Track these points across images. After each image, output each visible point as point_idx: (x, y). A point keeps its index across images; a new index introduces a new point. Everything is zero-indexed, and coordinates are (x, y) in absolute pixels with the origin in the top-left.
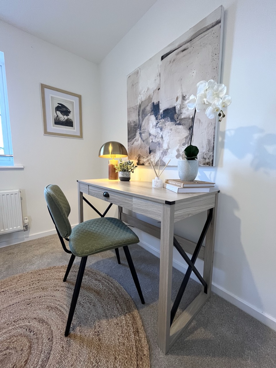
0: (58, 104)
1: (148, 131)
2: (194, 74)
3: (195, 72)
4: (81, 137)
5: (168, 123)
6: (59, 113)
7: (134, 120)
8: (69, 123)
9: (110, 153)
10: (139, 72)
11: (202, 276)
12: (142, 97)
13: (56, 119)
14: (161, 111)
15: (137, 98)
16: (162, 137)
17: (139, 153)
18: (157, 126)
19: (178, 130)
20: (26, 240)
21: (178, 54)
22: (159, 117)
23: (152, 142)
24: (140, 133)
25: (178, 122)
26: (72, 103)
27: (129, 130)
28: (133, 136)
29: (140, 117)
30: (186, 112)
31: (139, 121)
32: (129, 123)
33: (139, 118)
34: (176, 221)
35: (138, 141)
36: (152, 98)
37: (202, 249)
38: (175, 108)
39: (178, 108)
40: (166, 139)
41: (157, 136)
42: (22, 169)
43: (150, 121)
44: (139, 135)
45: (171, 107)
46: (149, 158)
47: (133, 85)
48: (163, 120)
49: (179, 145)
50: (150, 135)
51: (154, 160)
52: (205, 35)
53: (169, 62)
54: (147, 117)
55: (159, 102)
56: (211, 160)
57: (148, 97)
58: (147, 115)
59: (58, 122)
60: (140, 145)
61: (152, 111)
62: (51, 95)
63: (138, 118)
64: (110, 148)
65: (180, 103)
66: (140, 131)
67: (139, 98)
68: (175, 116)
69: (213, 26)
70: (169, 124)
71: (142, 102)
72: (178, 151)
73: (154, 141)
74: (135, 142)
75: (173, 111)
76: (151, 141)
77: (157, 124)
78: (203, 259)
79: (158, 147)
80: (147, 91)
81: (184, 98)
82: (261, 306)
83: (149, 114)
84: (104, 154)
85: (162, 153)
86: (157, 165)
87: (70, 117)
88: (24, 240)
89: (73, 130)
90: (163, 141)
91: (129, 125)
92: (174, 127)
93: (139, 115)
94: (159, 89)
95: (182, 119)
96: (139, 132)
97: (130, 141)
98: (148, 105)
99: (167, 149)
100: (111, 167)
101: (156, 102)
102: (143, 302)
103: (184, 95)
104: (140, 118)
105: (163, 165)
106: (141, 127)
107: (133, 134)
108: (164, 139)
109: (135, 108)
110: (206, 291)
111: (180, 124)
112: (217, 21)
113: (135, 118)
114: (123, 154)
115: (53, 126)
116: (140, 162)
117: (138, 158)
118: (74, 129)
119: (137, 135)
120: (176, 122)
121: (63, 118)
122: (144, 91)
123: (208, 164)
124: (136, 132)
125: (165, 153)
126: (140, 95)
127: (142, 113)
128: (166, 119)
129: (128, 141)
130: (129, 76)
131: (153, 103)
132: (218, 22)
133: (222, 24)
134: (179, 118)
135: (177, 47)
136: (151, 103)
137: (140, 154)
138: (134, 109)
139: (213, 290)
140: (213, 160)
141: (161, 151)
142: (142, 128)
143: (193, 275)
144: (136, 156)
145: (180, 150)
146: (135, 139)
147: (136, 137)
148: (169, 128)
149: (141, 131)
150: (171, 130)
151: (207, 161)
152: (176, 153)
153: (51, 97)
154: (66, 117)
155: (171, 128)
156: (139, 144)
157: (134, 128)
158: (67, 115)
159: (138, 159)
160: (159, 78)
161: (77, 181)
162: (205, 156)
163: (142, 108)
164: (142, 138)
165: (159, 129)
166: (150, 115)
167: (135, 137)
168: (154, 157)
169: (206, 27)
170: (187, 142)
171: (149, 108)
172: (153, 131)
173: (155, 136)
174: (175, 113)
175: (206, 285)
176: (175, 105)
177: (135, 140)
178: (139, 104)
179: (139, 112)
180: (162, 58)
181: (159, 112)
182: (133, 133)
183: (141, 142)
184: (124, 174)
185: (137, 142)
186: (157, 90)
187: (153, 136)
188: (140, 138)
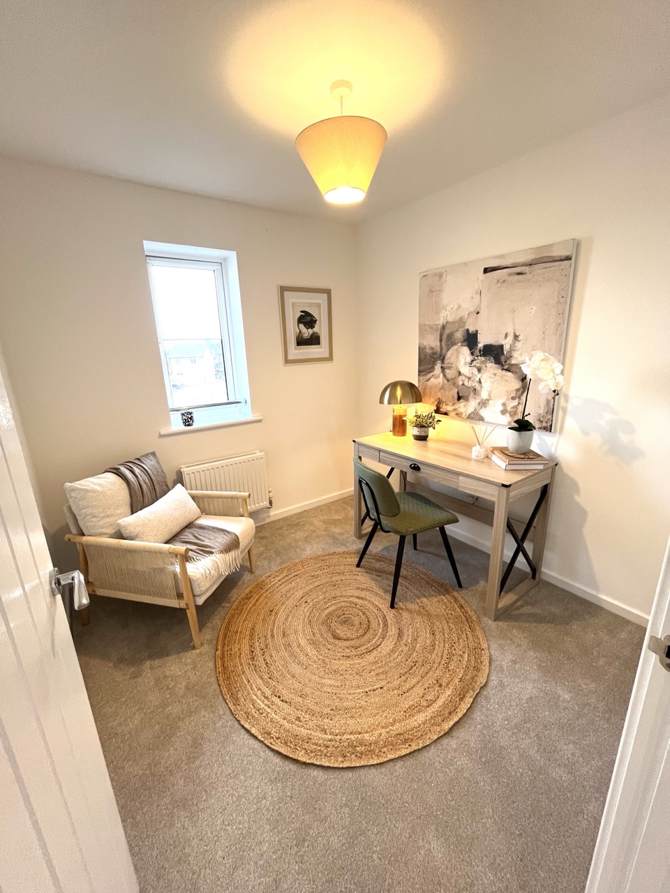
0: (301, 312)
1: (457, 368)
2: (533, 311)
3: (534, 308)
4: (330, 358)
5: (491, 364)
6: (301, 326)
7: (432, 346)
8: (314, 340)
9: (399, 402)
10: (444, 276)
11: (531, 558)
12: (446, 316)
13: (299, 336)
14: (480, 345)
15: (439, 313)
16: (480, 382)
17: (439, 395)
18: (473, 365)
19: (505, 378)
20: (267, 521)
21: (510, 275)
22: (477, 352)
23: (463, 384)
25: (506, 367)
26: (318, 305)
27: (422, 357)
28: (429, 370)
29: (443, 343)
30: (518, 357)
31: (441, 349)
32: (421, 346)
33: (441, 345)
34: (511, 500)
35: (437, 378)
36: (465, 323)
37: (532, 529)
38: (502, 346)
39: (506, 348)
40: (487, 384)
41: (472, 378)
42: (260, 421)
43: (461, 354)
44: (440, 369)
45: (496, 344)
46: (456, 406)
47: (431, 292)
48: (483, 359)
49: (506, 397)
50: (460, 373)
51: (466, 411)
52: (550, 267)
53: (496, 281)
54: (455, 347)
55: (477, 331)
56: (549, 424)
57: (458, 318)
58: (456, 344)
59: (301, 342)
60: (441, 385)
61: (464, 341)
62: (292, 300)
63: (439, 344)
64: (399, 392)
65: (511, 342)
66: (442, 364)
67: (442, 315)
68: (503, 359)
69: (561, 260)
70: (491, 366)
71: (447, 322)
72: (504, 405)
73: (466, 383)
74: (432, 379)
75: (500, 351)
76: (461, 383)
77: (472, 361)
78: (533, 541)
79: (472, 393)
80: (456, 310)
81: (516, 337)
82: (596, 587)
83: (460, 344)
84: (389, 403)
85: (479, 403)
86: (469, 417)
87: (316, 329)
88: (265, 520)
89: (320, 350)
90: (481, 387)
91: (421, 350)
92: (500, 372)
93: (441, 340)
94: (478, 313)
95: (513, 365)
96: (440, 365)
97: (423, 376)
98: (457, 330)
99: (488, 400)
100: (398, 419)
101: (472, 330)
102: (460, 586)
103: (517, 334)
104: (443, 346)
105: (482, 419)
106: (444, 358)
107: (429, 366)
108: (483, 385)
109: (435, 328)
110: (534, 577)
111: (509, 371)
112: (567, 256)
113: (433, 342)
115: (295, 349)
116: (441, 410)
117: (436, 403)
118: (322, 348)
119: (436, 369)
120: (503, 365)
121: (307, 333)
122: (451, 307)
123: (545, 428)
124: (434, 364)
125: (484, 404)
126: (444, 311)
127: (447, 339)
128: (488, 358)
129: (419, 375)
130: (425, 274)
131: (468, 330)
132: (568, 258)
133: (573, 261)
134: (508, 362)
135: (509, 266)
136: (463, 329)
137: (441, 397)
138: (432, 328)
139: (543, 577)
140: (551, 425)
141: (478, 401)
142: (446, 361)
143: (521, 557)
144: (432, 400)
145: (507, 405)
146: (432, 374)
147: (435, 371)
148: (493, 371)
150: (495, 375)
151: (544, 424)
152: (501, 408)
153: (292, 303)
154: (310, 331)
155: (495, 372)
156: (439, 384)
157: (432, 357)
158: (312, 327)
159: (437, 405)
160: (478, 296)
161: (354, 441)
162: (542, 419)
163: (447, 331)
164: (445, 376)
165: (475, 371)
166: (462, 345)
167: (432, 372)
168: (465, 406)
169: (551, 257)
170: (518, 395)
171: (459, 335)
172: (465, 370)
173: (469, 378)
174: (503, 354)
175: (534, 570)
176: (503, 343)
178: (441, 323)
179: (441, 335)
180: (486, 271)
181: (477, 346)
182: (430, 364)
183: (443, 381)
184: (420, 431)
185: (437, 380)
186: (475, 314)
187: (465, 376)
188: (441, 375)
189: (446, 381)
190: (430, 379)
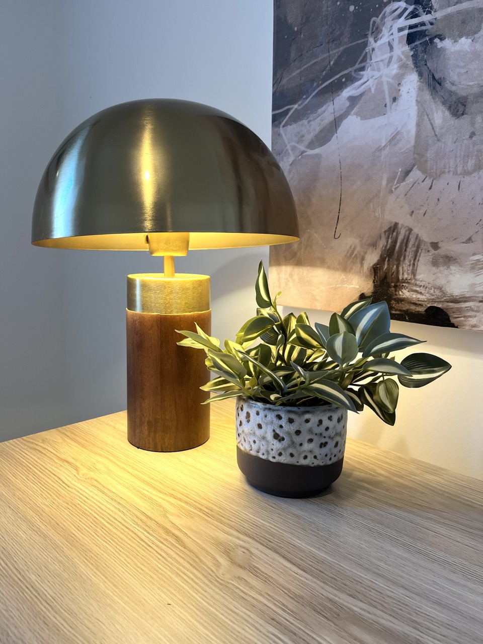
9: (148, 224)
24: (411, 39)
28: (332, 72)
44: (402, 50)
66: (414, 15)
96: (402, 22)
107: (336, 52)
114: (263, 228)
116: (405, 293)
117: (372, 258)
146: (347, 92)
147: (366, 74)
149: (425, 18)
159: (375, 269)
167: (350, 80)
177: (353, 100)
182: (335, 40)
184: (305, 436)
185: (379, 121)
188: (412, 83)
189: (440, 115)
190: (336, 123)
